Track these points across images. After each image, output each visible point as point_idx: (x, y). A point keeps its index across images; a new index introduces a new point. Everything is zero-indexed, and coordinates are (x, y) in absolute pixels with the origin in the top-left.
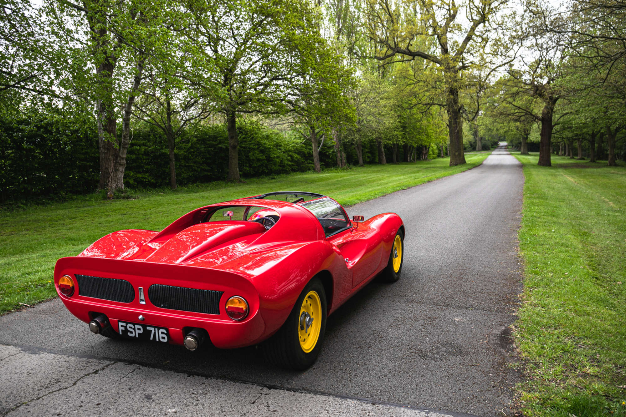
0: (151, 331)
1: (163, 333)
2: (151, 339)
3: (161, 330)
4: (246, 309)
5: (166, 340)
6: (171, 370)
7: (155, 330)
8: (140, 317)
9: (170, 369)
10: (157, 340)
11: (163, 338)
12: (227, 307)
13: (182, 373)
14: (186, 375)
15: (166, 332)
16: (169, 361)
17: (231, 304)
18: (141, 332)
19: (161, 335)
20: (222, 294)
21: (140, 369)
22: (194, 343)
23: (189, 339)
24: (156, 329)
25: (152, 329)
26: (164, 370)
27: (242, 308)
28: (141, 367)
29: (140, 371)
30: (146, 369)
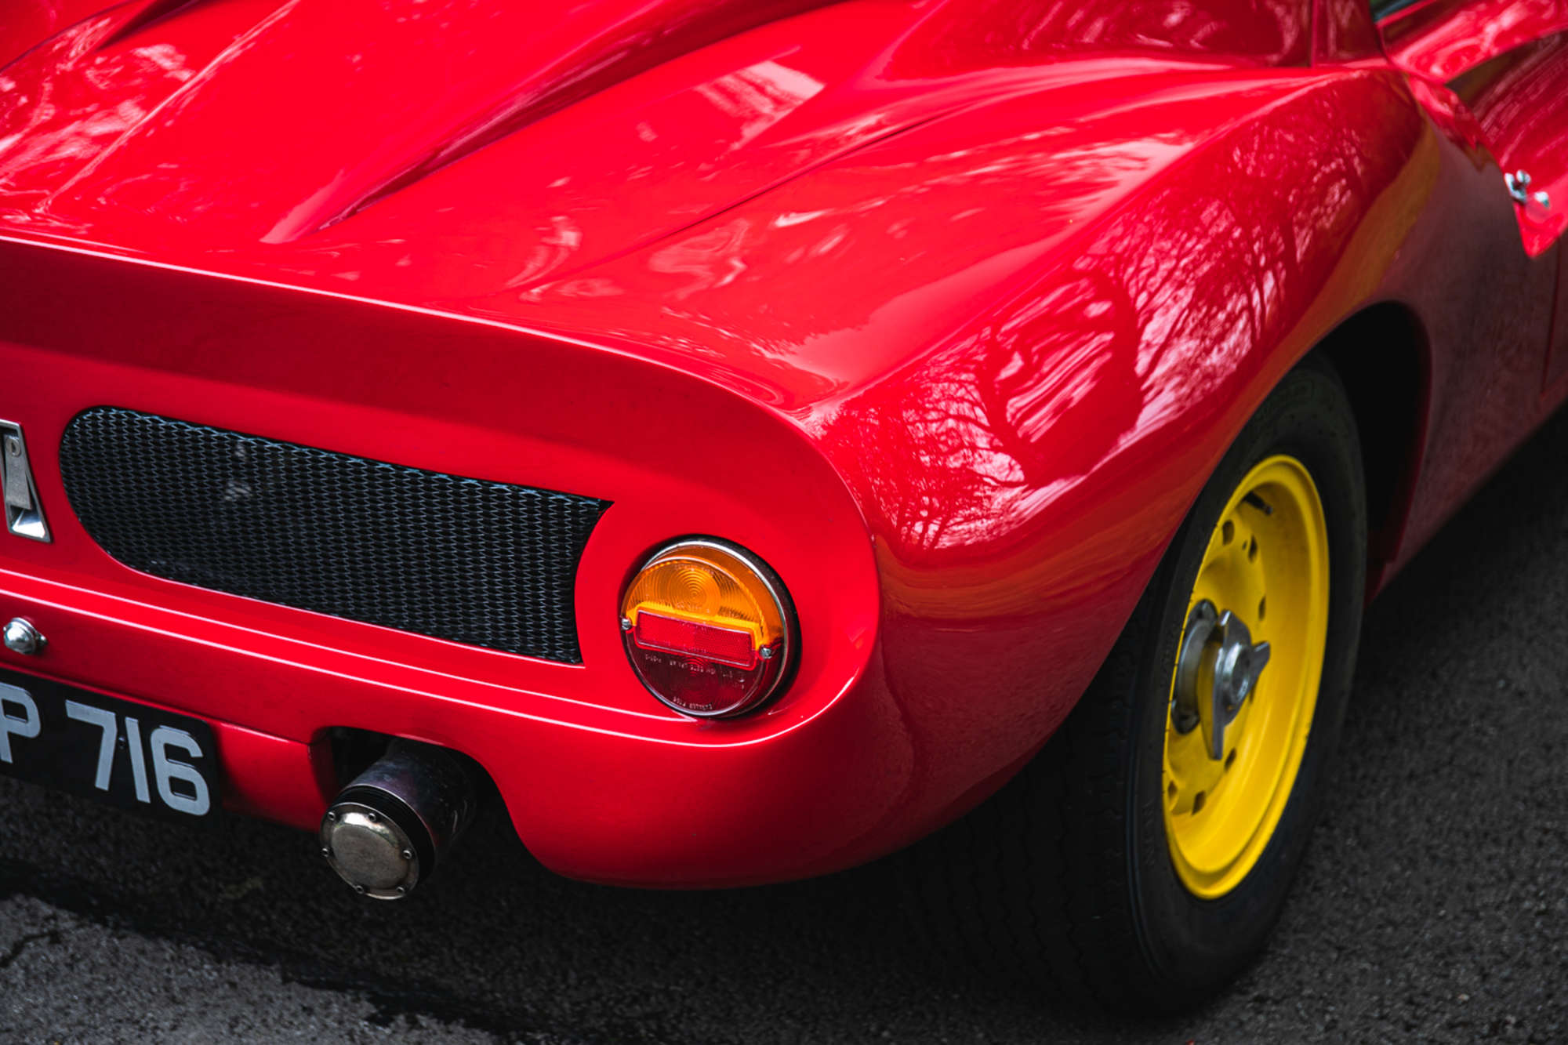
0: (97, 731)
1: (175, 753)
2: (102, 781)
3: (164, 736)
4: (776, 645)
5: (199, 805)
6: (264, 962)
7: (122, 730)
8: (17, 630)
9: (260, 954)
10: (143, 795)
11: (182, 787)
12: (631, 617)
13: (339, 987)
14: (367, 1008)
15: (196, 751)
16: (257, 883)
17: (664, 596)
18: (31, 727)
19: (166, 769)
20: (593, 517)
21: (55, 938)
22: (391, 852)
23: (354, 819)
24: (132, 725)
25: (105, 719)
26: (218, 959)
27: (748, 639)
28: (66, 922)
29: (56, 956)
30: (99, 941)
